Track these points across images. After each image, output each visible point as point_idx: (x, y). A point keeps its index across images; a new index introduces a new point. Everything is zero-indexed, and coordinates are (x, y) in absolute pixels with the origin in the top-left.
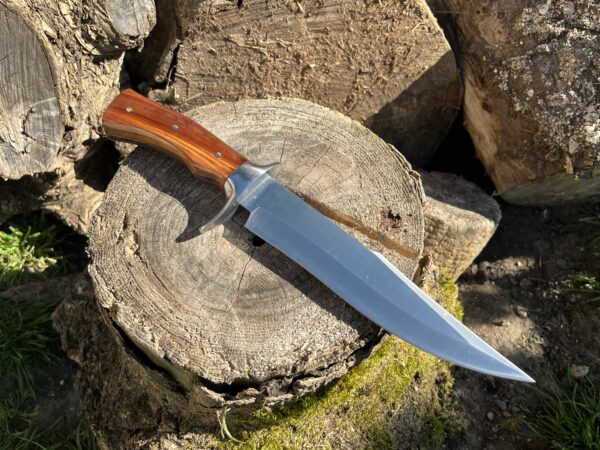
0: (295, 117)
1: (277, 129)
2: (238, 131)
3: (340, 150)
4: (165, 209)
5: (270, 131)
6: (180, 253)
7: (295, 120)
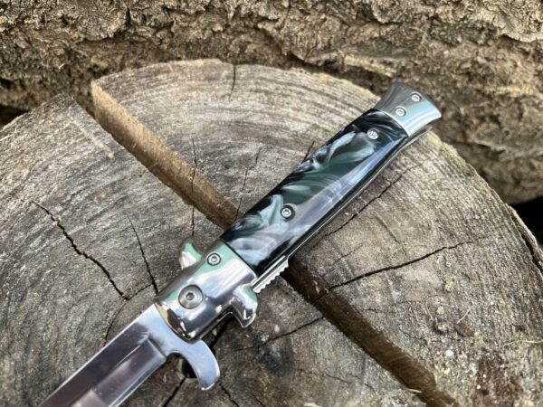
0: (339, 114)
1: (300, 128)
2: (227, 117)
3: (412, 196)
4: (38, 240)
5: (287, 129)
6: (27, 350)
7: (336, 119)
